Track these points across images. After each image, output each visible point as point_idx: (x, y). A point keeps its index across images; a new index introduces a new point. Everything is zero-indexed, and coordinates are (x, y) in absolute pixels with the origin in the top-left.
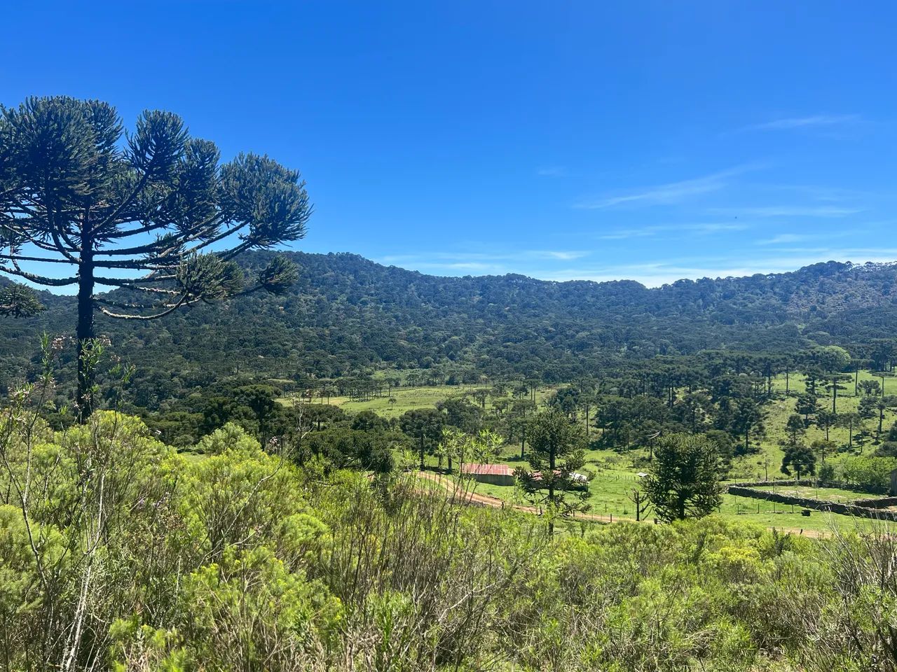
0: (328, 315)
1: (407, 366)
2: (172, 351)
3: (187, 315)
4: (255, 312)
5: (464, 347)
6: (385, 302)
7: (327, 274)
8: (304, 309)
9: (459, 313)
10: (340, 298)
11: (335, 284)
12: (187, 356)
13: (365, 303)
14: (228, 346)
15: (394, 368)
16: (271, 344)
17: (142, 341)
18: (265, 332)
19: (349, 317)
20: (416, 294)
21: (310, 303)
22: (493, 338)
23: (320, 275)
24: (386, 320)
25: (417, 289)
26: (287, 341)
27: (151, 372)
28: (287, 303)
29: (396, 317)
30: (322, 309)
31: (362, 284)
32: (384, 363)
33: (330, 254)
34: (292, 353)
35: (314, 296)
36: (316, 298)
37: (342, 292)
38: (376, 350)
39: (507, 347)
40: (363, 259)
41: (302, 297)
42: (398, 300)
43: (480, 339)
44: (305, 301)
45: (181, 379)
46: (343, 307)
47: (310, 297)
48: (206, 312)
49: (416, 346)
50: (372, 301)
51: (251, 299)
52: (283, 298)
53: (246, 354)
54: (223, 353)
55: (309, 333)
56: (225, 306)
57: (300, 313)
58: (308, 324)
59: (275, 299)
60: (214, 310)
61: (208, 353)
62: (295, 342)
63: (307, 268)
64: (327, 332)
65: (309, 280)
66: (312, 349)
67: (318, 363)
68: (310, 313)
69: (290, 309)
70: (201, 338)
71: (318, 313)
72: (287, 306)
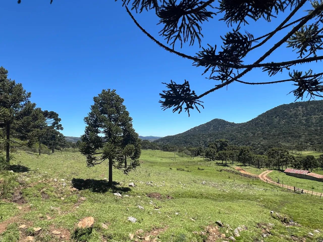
2: (260, 137)
3: (270, 126)
4: (294, 123)
8: (314, 121)
12: (264, 139)
14: (279, 135)
16: (294, 133)
17: (252, 134)
18: (293, 130)
21: (316, 118)
26: (301, 132)
27: (252, 143)
34: (302, 136)
35: (319, 116)
36: (319, 117)
41: (313, 117)
44: (315, 118)
45: (261, 145)
47: (317, 116)
48: (276, 125)
51: (292, 119)
52: (305, 117)
53: (284, 137)
54: (276, 137)
55: (311, 129)
56: (283, 122)
57: (312, 122)
58: (315, 126)
59: (302, 118)
60: (279, 124)
61: (271, 137)
62: (304, 132)
63: (316, 106)
64: (319, 128)
65: (317, 110)
66: (311, 135)
67: (310, 139)
68: (316, 122)
69: (308, 121)
70: (270, 133)
71: (320, 122)
72: (306, 120)
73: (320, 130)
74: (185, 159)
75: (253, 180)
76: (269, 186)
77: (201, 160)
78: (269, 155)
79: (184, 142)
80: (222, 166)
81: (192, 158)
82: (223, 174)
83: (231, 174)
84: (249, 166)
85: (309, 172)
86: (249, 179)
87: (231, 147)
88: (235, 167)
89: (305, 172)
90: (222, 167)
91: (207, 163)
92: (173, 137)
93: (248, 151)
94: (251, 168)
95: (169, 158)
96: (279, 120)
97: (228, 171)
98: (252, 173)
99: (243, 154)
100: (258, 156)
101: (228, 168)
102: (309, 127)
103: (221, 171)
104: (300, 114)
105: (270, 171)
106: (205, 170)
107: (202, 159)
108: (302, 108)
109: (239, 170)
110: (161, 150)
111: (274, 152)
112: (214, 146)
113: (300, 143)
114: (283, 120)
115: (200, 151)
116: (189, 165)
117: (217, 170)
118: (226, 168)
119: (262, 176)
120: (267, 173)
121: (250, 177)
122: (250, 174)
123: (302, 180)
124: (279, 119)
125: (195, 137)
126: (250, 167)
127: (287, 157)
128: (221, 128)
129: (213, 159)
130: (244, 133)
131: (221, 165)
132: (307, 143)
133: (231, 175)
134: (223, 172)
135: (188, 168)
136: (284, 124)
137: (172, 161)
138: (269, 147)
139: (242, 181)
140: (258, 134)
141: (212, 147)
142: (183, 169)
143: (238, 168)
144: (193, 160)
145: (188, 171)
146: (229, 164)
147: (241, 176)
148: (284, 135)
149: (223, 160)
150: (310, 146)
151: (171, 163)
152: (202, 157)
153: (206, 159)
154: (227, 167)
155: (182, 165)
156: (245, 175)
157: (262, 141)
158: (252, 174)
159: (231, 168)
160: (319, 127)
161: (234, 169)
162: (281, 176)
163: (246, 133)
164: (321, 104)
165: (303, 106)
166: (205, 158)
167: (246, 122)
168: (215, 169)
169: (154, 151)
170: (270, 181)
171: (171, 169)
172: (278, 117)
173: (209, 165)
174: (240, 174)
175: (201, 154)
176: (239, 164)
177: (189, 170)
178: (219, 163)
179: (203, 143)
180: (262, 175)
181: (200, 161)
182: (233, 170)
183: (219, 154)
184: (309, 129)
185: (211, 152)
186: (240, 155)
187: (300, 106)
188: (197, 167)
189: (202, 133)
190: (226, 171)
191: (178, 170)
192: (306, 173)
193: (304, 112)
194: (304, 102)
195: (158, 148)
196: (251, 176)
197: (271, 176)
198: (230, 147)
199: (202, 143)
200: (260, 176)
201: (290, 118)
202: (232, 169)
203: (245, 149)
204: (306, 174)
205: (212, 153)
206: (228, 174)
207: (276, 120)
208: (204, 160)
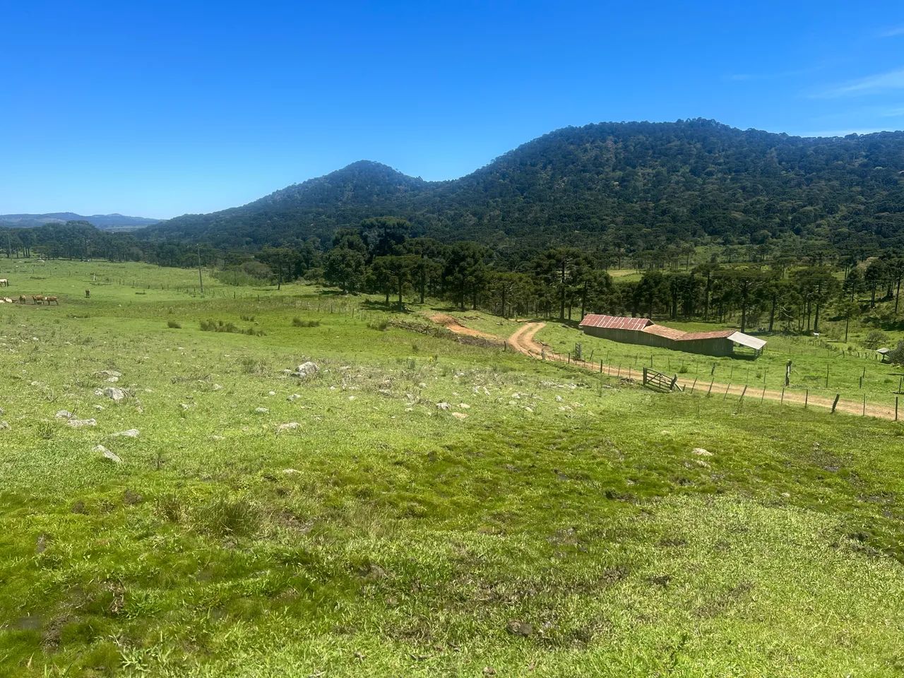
0: (665, 189)
1: (736, 241)
2: (497, 228)
3: (525, 194)
4: (589, 189)
5: (819, 219)
6: (735, 172)
7: (672, 144)
8: (640, 184)
9: (829, 180)
10: (682, 170)
11: (679, 154)
12: (508, 233)
13: (710, 174)
14: (549, 222)
15: (719, 243)
16: (589, 218)
17: (476, 218)
18: (587, 207)
19: (689, 190)
20: (776, 160)
21: (647, 177)
22: (862, 207)
23: (662, 145)
24: (730, 192)
25: (778, 155)
26: (607, 215)
28: (623, 178)
29: (744, 188)
30: (659, 182)
31: (710, 152)
32: (708, 238)
33: (679, 121)
34: (609, 228)
35: (654, 169)
36: (654, 172)
37: (685, 163)
38: (701, 223)
39: (879, 218)
40: (718, 124)
41: (640, 171)
42: (751, 170)
43: (843, 209)
44: (643, 174)
45: (498, 254)
46: (683, 180)
47: (650, 170)
48: (542, 191)
49: (752, 219)
50: (719, 171)
51: (588, 175)
52: (620, 170)
53: (563, 230)
54: (542, 228)
55: (633, 207)
56: (561, 184)
57: (635, 188)
58: (641, 199)
59: (612, 174)
60: (550, 188)
61: (527, 229)
62: (615, 216)
63: (650, 139)
64: (652, 205)
65: (651, 152)
66: (630, 223)
67: (629, 236)
68: (646, 187)
69: (625, 183)
70: (525, 215)
71: (655, 187)
72: (622, 181)
73: (653, 211)
74: (246, 291)
75: (498, 353)
76: (555, 371)
77: (308, 294)
78: (538, 274)
79: (248, 239)
80: (388, 310)
81: (274, 287)
82: (390, 339)
83: (419, 335)
84: (475, 309)
85: (649, 324)
86: (483, 353)
87: (417, 243)
88: (432, 314)
89: (638, 324)
90: (385, 316)
91: (330, 301)
92: (206, 219)
93: (473, 257)
94: (484, 316)
95: (178, 288)
96: (553, 176)
97: (409, 327)
98: (488, 333)
99: (457, 269)
100: (504, 277)
101: (409, 319)
102: (628, 200)
103: (383, 327)
104: (607, 160)
105: (538, 325)
106: (323, 328)
107: (312, 290)
108: (615, 142)
109: (444, 323)
110: (152, 261)
111: (554, 261)
112: (356, 239)
113: (602, 247)
114: (562, 178)
115: (307, 261)
116: (256, 311)
117: (369, 326)
118: (401, 317)
119: (520, 339)
120: (531, 329)
121: (483, 343)
122: (481, 335)
123: (634, 349)
124: (553, 174)
125: (291, 223)
126: (479, 313)
127: (590, 277)
128: (378, 195)
129: (352, 290)
130: (452, 213)
131: (381, 309)
132: (619, 246)
133: (419, 340)
134: (390, 331)
135: (252, 320)
136: (565, 190)
137: (188, 297)
138: (522, 258)
139: (462, 358)
140: (492, 219)
141: (351, 245)
142: (227, 325)
143: (441, 316)
144: (278, 293)
145: (251, 332)
146: (410, 306)
147: (454, 343)
148: (563, 222)
149: (387, 293)
150: (627, 256)
151: (178, 305)
152: (314, 282)
153: (326, 289)
154: (402, 315)
155: (227, 312)
156: (468, 340)
157: (501, 239)
158: (487, 335)
159: (419, 316)
160: (650, 201)
161: (427, 319)
162: (574, 336)
163: (455, 214)
164: (663, 134)
165: (617, 136)
166: (325, 286)
167: (458, 179)
168: (359, 322)
169: (119, 264)
170: (550, 356)
171: (172, 325)
172: (549, 167)
173: (337, 310)
174: (451, 336)
175: (310, 272)
176: (442, 305)
177: (256, 329)
178: (376, 303)
179: (317, 244)
180: (519, 337)
181: (306, 296)
182: (425, 323)
183: (375, 269)
184: (628, 205)
185: (346, 262)
186: (449, 271)
187: (611, 137)
188: (291, 316)
189: (314, 209)
190: (401, 328)
191: (204, 328)
192: (641, 327)
193: (618, 155)
194: (621, 123)
195: (137, 255)
196: (489, 343)
197: (546, 339)
198: (414, 243)
199: (314, 243)
200: (512, 340)
201: (582, 170)
202: (420, 320)
203: (467, 249)
204: (642, 330)
205: (351, 267)
206: (408, 339)
207: (544, 175)
208: (318, 294)
